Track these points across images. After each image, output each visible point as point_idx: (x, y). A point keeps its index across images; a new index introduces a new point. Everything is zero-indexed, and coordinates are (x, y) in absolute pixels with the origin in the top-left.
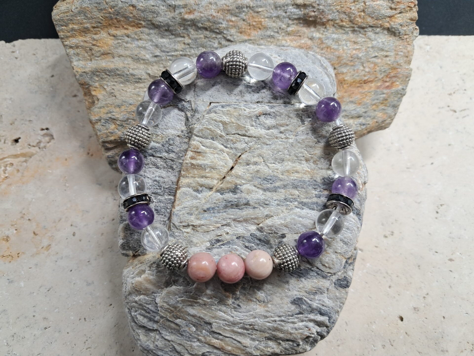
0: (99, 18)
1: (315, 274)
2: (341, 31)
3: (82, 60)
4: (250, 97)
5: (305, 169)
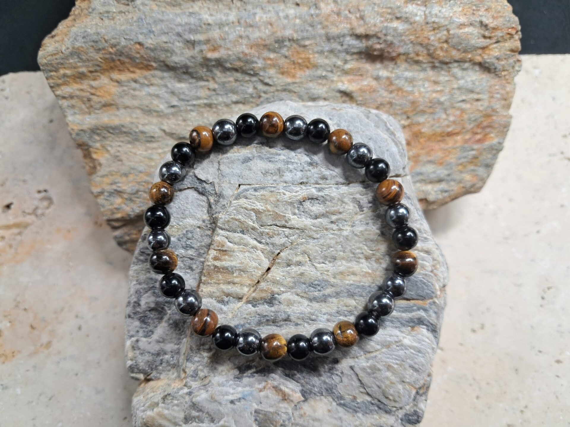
0: (97, 60)
1: (376, 408)
2: (416, 67)
3: (79, 114)
4: (291, 176)
5: (365, 270)
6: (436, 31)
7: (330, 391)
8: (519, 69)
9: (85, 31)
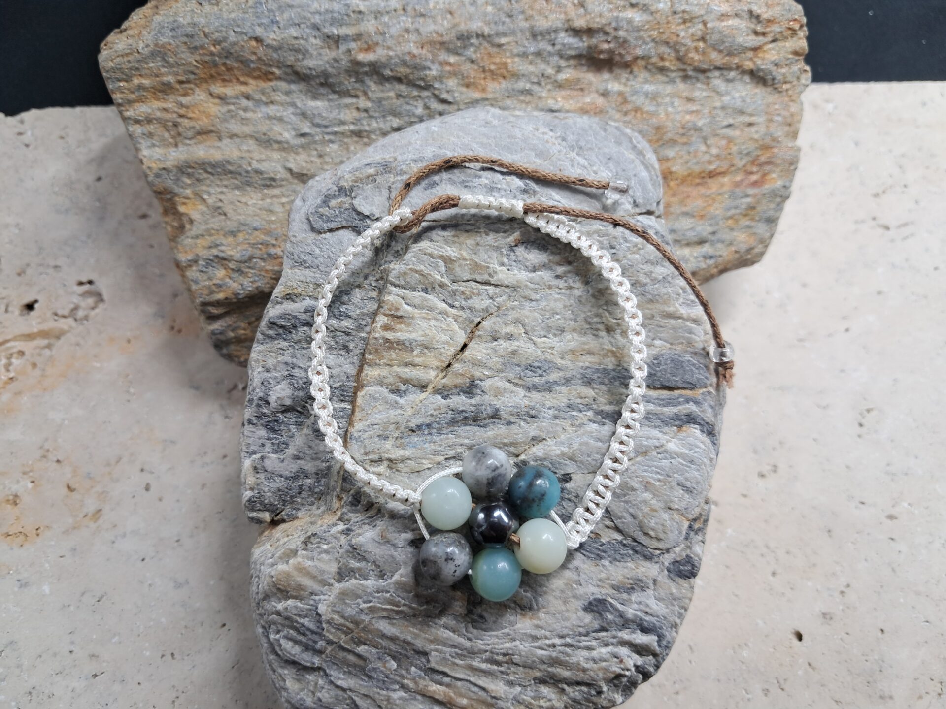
0: (190, 63)
1: (631, 552)
2: (660, 78)
3: (158, 147)
5: (606, 347)
6: (688, 24)
9: (175, 21)
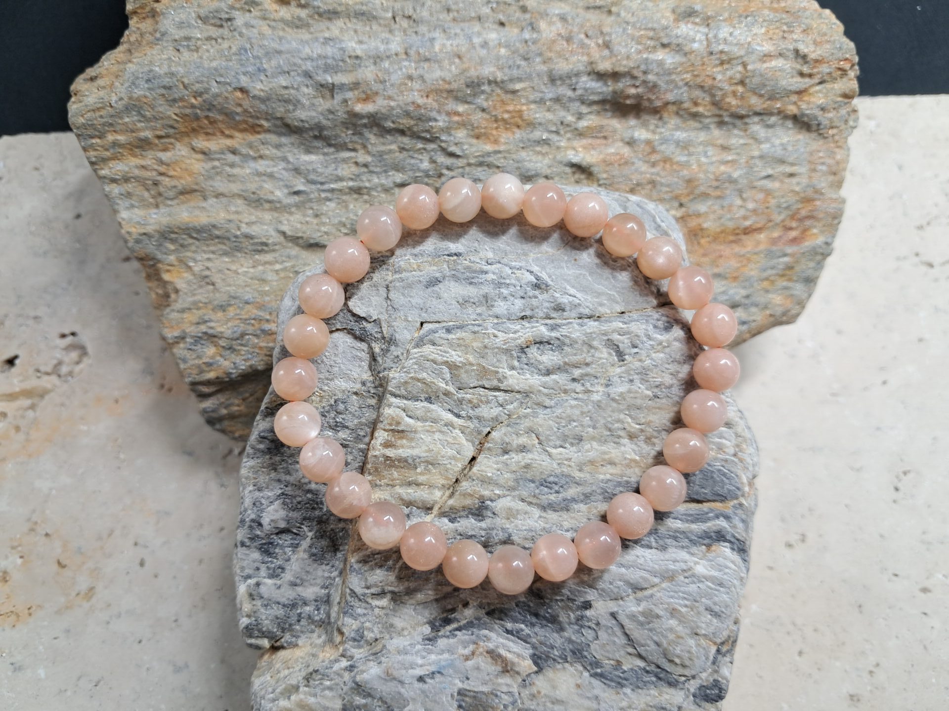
0: (169, 117)
1: (654, 679)
2: (693, 124)
3: (138, 208)
4: (506, 307)
5: (628, 456)
6: (726, 66)
7: (578, 654)
8: (855, 124)
9: (151, 71)
